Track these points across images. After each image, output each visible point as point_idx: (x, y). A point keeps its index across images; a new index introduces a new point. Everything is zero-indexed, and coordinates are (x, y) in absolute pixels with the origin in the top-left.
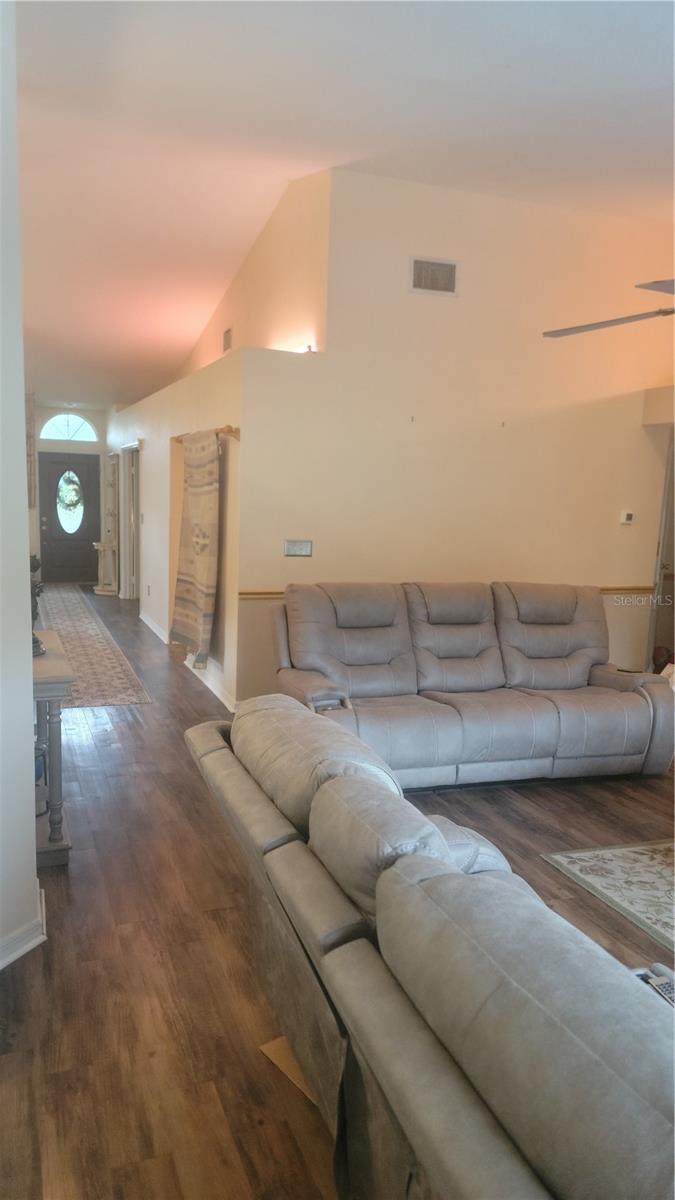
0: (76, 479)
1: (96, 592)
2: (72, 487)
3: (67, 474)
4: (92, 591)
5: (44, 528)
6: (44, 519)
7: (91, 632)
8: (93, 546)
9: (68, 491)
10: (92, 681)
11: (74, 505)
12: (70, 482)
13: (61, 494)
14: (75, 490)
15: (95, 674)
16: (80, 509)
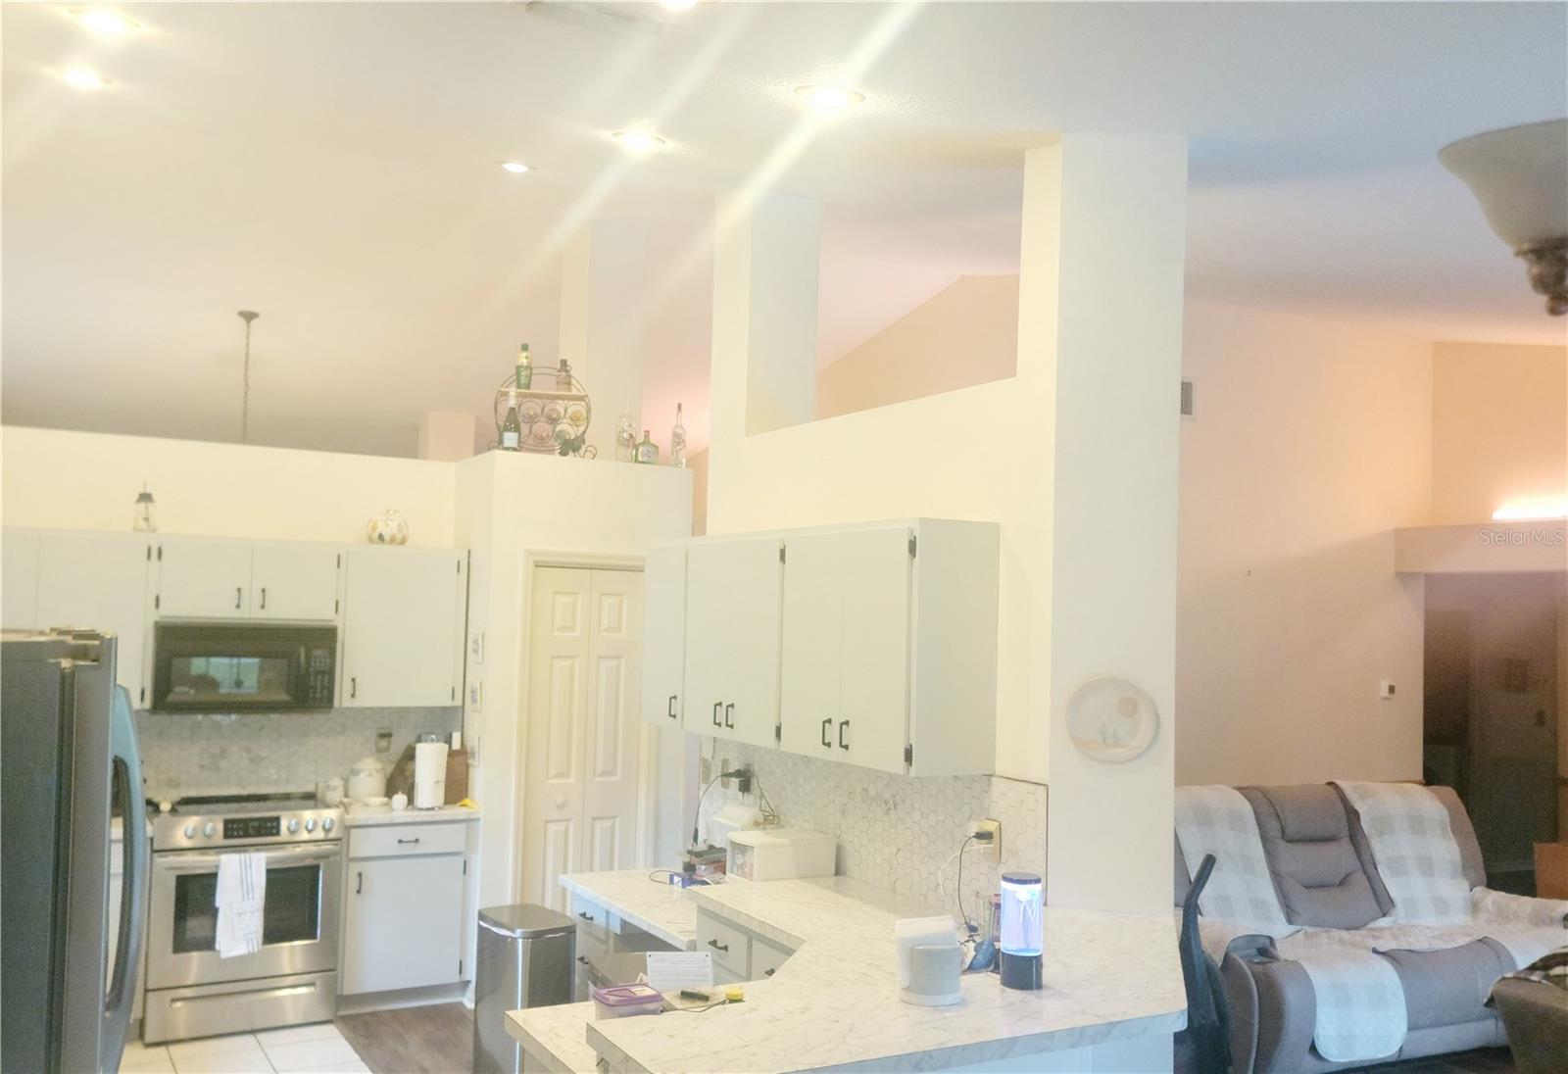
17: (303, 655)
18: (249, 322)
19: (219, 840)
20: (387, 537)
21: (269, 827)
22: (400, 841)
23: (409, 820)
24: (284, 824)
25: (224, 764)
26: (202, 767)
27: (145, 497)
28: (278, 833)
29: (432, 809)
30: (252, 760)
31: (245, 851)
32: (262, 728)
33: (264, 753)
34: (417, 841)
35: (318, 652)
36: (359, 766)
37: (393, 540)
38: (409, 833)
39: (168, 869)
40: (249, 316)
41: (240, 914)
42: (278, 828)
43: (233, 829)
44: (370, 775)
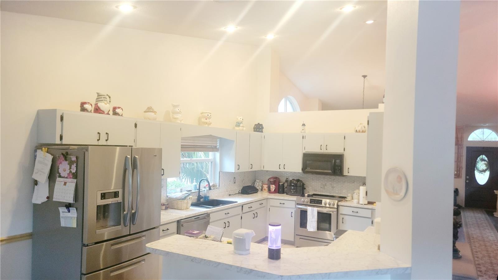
0: (486, 159)
1: (495, 215)
2: (483, 162)
3: (481, 156)
4: (493, 215)
5: (467, 181)
6: (468, 177)
7: (490, 238)
8: (494, 192)
9: (481, 165)
10: (489, 267)
11: (484, 171)
12: (483, 160)
13: (477, 165)
14: (485, 164)
15: (491, 263)
16: (488, 174)
17: (333, 161)
18: (364, 78)
19: (309, 204)
20: (358, 131)
21: (320, 202)
22: (353, 212)
23: (358, 207)
24: (323, 202)
25: (326, 187)
26: (321, 187)
27: (304, 125)
28: (321, 204)
29: (362, 204)
30: (332, 187)
31: (314, 207)
32: (334, 179)
33: (335, 185)
34: (357, 212)
35: (338, 161)
36: (355, 192)
37: (359, 132)
38: (355, 210)
39: (299, 208)
40: (365, 76)
41: (312, 222)
42: (322, 203)
43: (312, 201)
44: (356, 194)
